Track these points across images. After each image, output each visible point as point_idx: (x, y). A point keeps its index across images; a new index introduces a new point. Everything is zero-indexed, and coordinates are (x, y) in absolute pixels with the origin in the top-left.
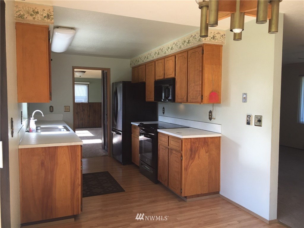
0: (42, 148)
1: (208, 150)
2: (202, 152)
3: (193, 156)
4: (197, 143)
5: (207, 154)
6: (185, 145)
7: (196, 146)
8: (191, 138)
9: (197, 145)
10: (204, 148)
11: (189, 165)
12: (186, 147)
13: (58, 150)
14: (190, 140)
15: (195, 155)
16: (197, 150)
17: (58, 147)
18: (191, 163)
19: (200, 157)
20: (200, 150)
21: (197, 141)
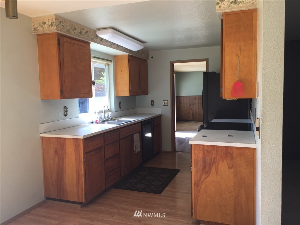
0: (55, 138)
1: (233, 165)
2: (223, 166)
3: (207, 169)
4: (214, 152)
5: (232, 170)
6: (195, 153)
7: (212, 156)
8: (203, 145)
9: (214, 155)
10: (225, 161)
11: (202, 180)
12: (197, 156)
13: (66, 141)
14: (202, 147)
15: (210, 167)
16: (214, 163)
17: (66, 138)
18: (205, 179)
19: (219, 172)
20: (219, 163)
21: (213, 149)
